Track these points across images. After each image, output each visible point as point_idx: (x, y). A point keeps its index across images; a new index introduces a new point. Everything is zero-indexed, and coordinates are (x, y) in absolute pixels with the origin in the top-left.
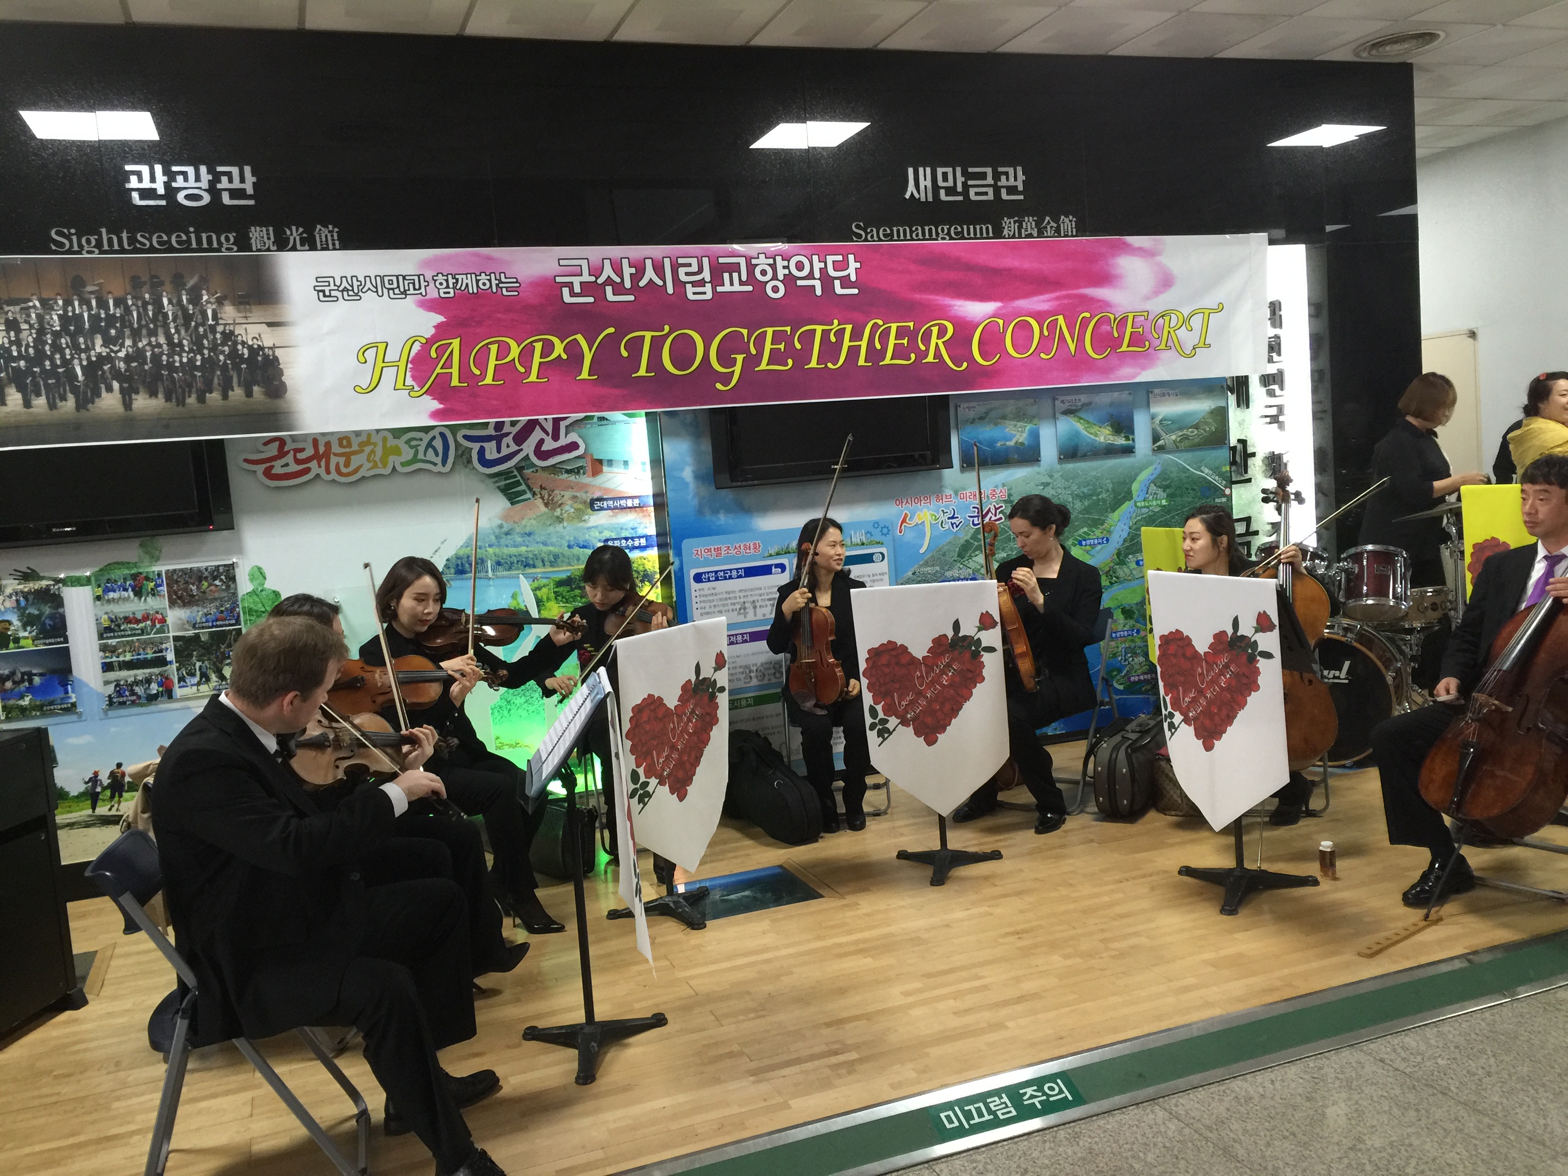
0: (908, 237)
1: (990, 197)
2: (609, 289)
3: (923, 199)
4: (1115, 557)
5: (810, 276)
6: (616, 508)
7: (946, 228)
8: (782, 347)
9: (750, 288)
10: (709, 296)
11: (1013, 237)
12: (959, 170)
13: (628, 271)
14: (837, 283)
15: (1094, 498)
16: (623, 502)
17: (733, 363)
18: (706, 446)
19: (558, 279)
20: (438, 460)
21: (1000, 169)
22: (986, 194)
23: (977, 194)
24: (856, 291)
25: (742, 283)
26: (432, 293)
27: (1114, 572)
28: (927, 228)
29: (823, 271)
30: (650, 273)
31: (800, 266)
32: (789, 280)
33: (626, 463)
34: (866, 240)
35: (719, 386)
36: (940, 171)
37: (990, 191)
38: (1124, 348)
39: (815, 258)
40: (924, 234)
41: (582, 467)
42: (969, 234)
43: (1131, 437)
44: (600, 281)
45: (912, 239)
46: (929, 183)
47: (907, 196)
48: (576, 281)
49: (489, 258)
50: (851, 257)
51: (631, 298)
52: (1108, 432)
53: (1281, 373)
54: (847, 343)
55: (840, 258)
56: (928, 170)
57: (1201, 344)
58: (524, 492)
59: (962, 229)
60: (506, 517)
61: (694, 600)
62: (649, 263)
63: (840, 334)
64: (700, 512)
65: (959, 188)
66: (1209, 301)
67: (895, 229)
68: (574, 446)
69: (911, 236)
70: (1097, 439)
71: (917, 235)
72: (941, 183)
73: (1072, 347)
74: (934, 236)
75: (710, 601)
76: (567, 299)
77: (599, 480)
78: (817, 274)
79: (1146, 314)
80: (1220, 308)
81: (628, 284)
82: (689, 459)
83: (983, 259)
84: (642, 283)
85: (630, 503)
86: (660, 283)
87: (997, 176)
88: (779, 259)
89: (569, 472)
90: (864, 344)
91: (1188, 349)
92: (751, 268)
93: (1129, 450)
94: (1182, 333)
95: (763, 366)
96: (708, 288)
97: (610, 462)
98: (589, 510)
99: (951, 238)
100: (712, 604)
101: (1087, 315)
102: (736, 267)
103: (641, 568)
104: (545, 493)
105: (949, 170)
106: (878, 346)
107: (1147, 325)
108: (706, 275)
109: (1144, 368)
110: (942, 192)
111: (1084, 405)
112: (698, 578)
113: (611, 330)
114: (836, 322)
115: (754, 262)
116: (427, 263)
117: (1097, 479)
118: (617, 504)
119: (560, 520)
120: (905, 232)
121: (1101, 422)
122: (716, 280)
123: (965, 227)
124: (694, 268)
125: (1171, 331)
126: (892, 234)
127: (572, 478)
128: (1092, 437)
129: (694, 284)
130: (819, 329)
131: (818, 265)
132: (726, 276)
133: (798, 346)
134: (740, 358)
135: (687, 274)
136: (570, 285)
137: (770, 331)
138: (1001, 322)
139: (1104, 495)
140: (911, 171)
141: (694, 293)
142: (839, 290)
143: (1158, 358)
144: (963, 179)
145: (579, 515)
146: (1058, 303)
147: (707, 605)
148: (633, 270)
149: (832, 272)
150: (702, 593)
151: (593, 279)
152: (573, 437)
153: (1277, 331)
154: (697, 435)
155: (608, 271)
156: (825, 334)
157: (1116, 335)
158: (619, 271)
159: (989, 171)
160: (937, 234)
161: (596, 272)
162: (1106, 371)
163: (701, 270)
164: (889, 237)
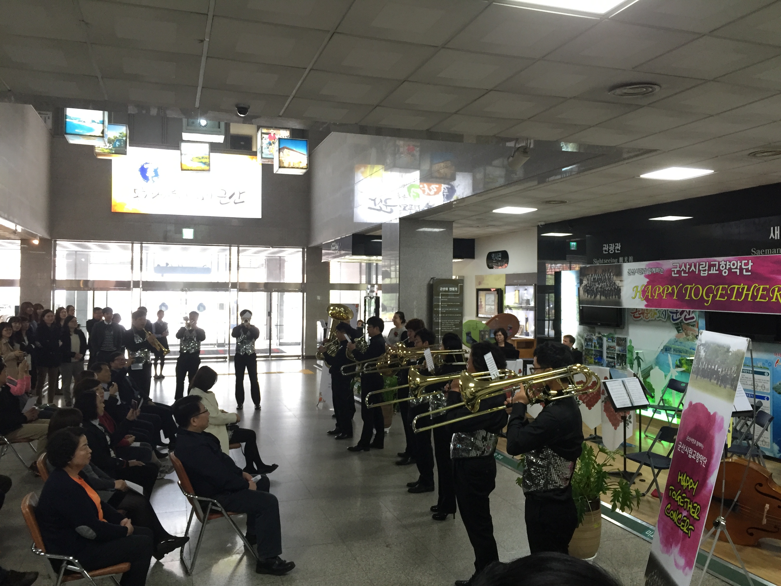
2: (683, 272)
3: (776, 238)
5: (736, 268)
8: (724, 292)
9: (718, 272)
10: (706, 275)
13: (688, 267)
14: (744, 270)
17: (710, 297)
19: (672, 269)
20: (664, 317)
24: (750, 273)
25: (716, 270)
26: (647, 274)
28: (778, 250)
29: (741, 266)
30: (693, 268)
31: (733, 264)
32: (729, 269)
34: (756, 255)
35: (705, 304)
39: (739, 262)
40: (777, 252)
44: (681, 270)
45: (772, 254)
46: (778, 232)
47: (770, 238)
48: (676, 270)
49: (659, 264)
50: (750, 261)
51: (687, 275)
54: (745, 292)
55: (746, 261)
56: (778, 227)
58: (681, 330)
60: (676, 337)
62: (693, 264)
63: (743, 289)
67: (766, 250)
68: (693, 318)
71: (774, 252)
76: (673, 275)
78: (738, 268)
81: (687, 271)
84: (690, 271)
86: (695, 270)
88: (728, 262)
89: (692, 326)
90: (751, 293)
92: (719, 265)
95: (718, 299)
96: (706, 272)
102: (715, 265)
104: (686, 331)
106: (755, 294)
108: (707, 268)
113: (682, 285)
114: (742, 284)
115: (720, 263)
116: (647, 265)
119: (688, 340)
120: (770, 251)
122: (709, 270)
124: (704, 266)
127: (692, 328)
129: (703, 271)
130: (736, 287)
131: (739, 264)
132: (712, 268)
133: (729, 292)
134: (711, 295)
136: (674, 271)
137: (721, 287)
140: (772, 228)
141: (703, 274)
142: (745, 273)
145: (693, 340)
149: (743, 267)
151: (679, 269)
152: (693, 315)
155: (683, 267)
156: (738, 288)
158: (686, 267)
161: (681, 267)
163: (706, 266)
164: (764, 253)
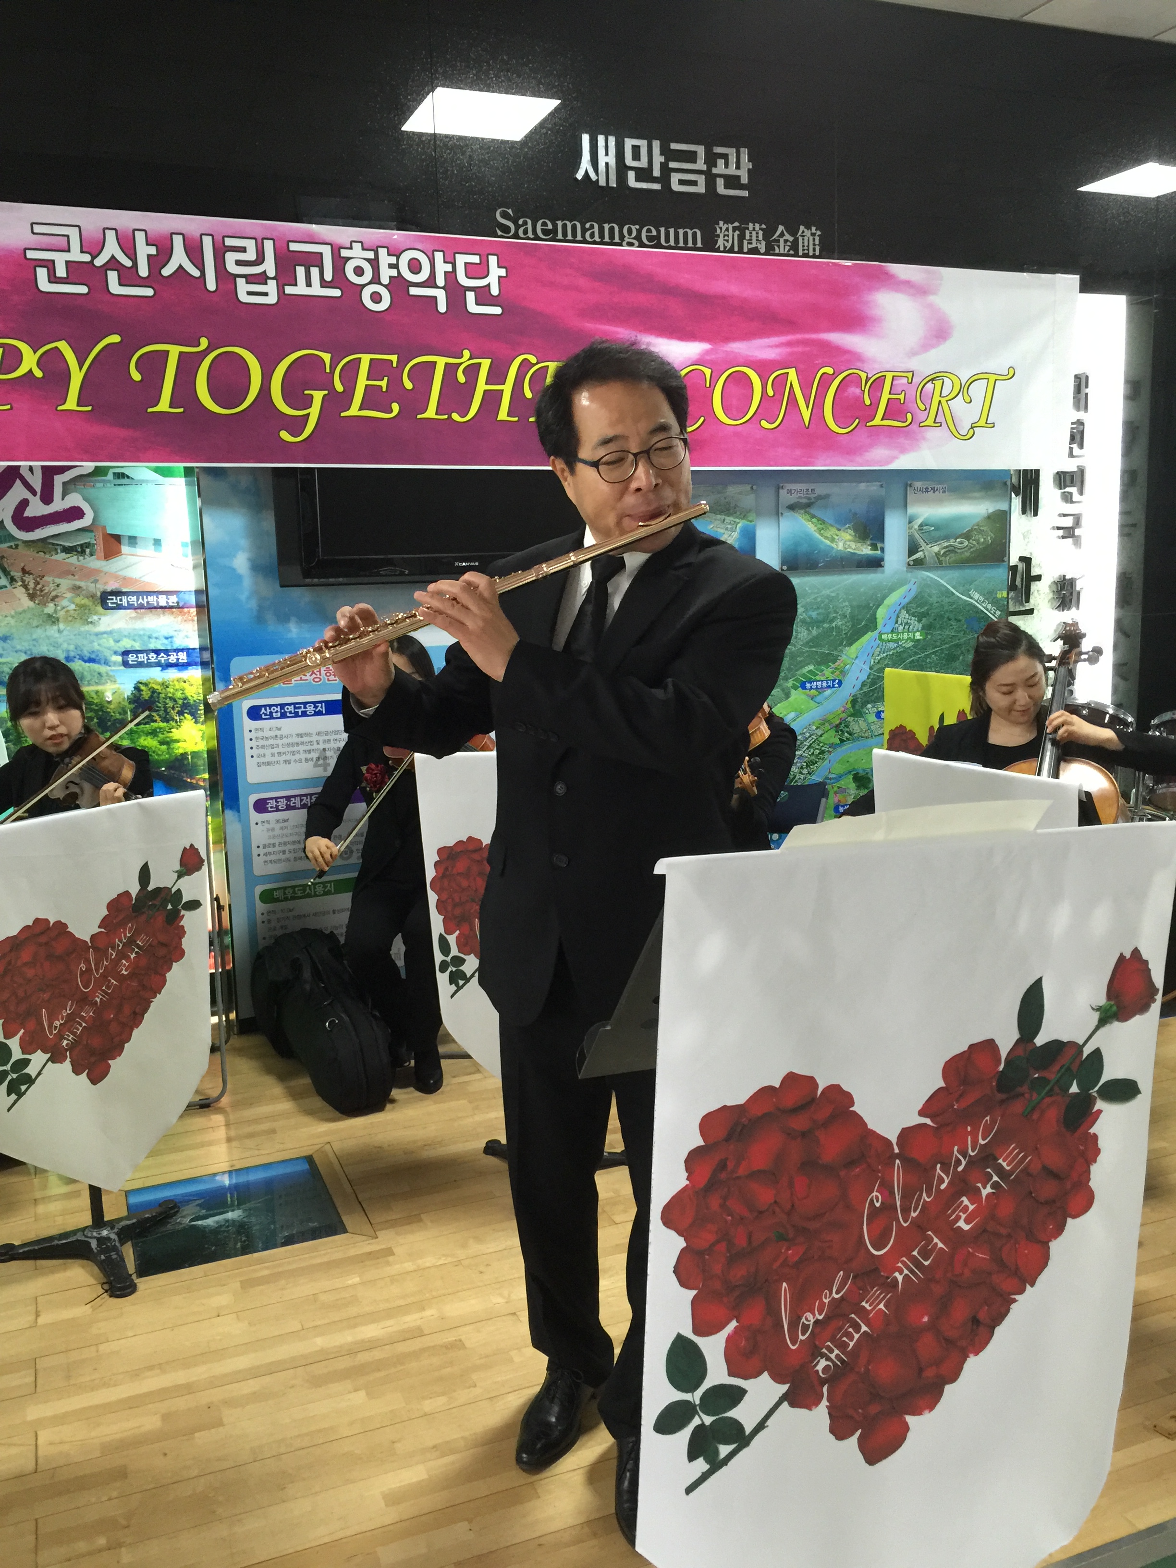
0: (579, 238)
1: (701, 189)
2: (113, 277)
3: (602, 182)
4: (849, 705)
5: (431, 282)
6: (141, 607)
7: (635, 228)
8: (384, 384)
9: (337, 293)
10: (272, 299)
11: (731, 251)
12: (656, 144)
13: (144, 251)
14: (470, 296)
15: (826, 625)
16: (152, 599)
17: (308, 402)
18: (269, 523)
19: (30, 255)
21: (719, 150)
22: (694, 183)
23: (682, 182)
24: (497, 310)
25: (324, 284)
27: (847, 726)
28: (607, 227)
29: (451, 276)
30: (179, 258)
31: (414, 266)
32: (398, 285)
33: (157, 542)
34: (516, 236)
35: (285, 435)
36: (629, 143)
37: (701, 179)
38: (877, 421)
39: (439, 256)
40: (602, 235)
41: (88, 545)
42: (667, 240)
43: (879, 545)
44: (99, 262)
45: (585, 241)
46: (612, 160)
47: (580, 175)
48: (60, 260)
50: (493, 260)
51: (149, 292)
52: (848, 537)
53: (1081, 471)
54: (482, 386)
55: (475, 259)
56: (612, 140)
57: (982, 422)
59: (659, 232)
61: (248, 744)
62: (178, 241)
63: (473, 371)
64: (260, 618)
65: (656, 173)
66: (998, 364)
67: (560, 224)
68: (75, 513)
69: (583, 235)
70: (834, 545)
71: (592, 235)
72: (629, 161)
73: (806, 414)
74: (617, 240)
75: (272, 747)
76: (44, 284)
77: (115, 565)
78: (440, 281)
79: (910, 374)
80: (1011, 374)
81: (143, 271)
82: (244, 542)
83: (685, 279)
84: (167, 271)
85: (162, 601)
86: (196, 273)
87: (711, 159)
88: (383, 252)
89: (67, 550)
90: (507, 389)
91: (964, 429)
92: (340, 263)
93: (876, 563)
94: (958, 404)
95: (354, 410)
96: (271, 287)
97: (133, 540)
98: (100, 609)
99: (642, 245)
100: (276, 750)
101: (830, 370)
102: (316, 260)
103: (179, 695)
104: (30, 580)
105: (643, 143)
106: (528, 394)
107: (911, 392)
108: (269, 266)
109: (903, 450)
110: (631, 175)
111: (819, 498)
112: (254, 713)
113: (115, 339)
114: (466, 354)
115: (344, 253)
117: (831, 599)
118: (144, 601)
119: (53, 619)
120: (574, 228)
121: (841, 522)
122: (285, 275)
123: (663, 230)
124: (251, 255)
125: (943, 400)
126: (555, 231)
127: (73, 559)
128: (828, 542)
129: (250, 279)
130: (441, 362)
131: (442, 268)
132: (300, 271)
133: (408, 385)
134: (318, 396)
135: (239, 263)
136: (50, 265)
137: (366, 359)
138: (708, 372)
139: (839, 622)
140: (586, 138)
141: (250, 293)
142: (473, 307)
143: (924, 438)
144: (662, 159)
145: (83, 615)
146: (788, 350)
147: (268, 752)
148: (153, 251)
149: (463, 280)
150: (260, 734)
151: (87, 258)
152: (74, 500)
153: (1081, 415)
154: (256, 508)
155: (112, 249)
156: (450, 370)
157: (868, 402)
158: (129, 250)
159: (701, 150)
160: (622, 237)
161: (94, 247)
162: (851, 451)
163: (260, 259)
164: (551, 234)
